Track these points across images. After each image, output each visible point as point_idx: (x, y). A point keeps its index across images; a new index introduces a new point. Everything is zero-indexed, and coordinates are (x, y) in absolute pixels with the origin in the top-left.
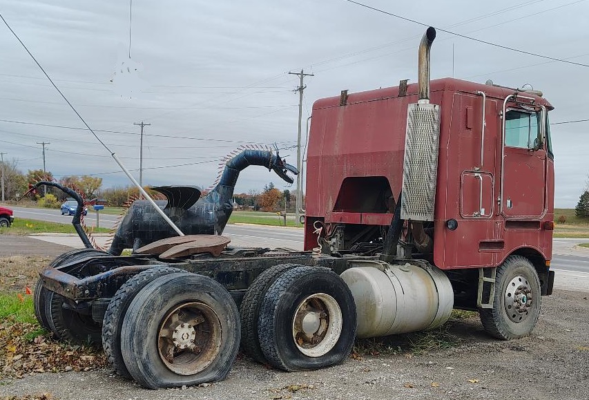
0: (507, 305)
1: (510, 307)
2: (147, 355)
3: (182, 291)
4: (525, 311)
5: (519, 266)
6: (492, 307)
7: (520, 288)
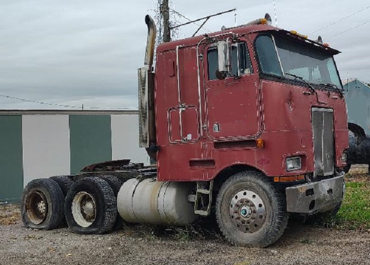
1: (232, 217)
4: (248, 223)
5: (243, 181)
6: (205, 213)
7: (242, 201)
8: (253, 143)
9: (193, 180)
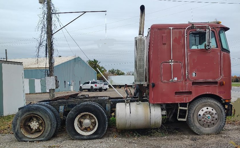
0: (199, 119)
1: (200, 120)
2: (17, 131)
3: (29, 111)
4: (210, 123)
5: (206, 102)
6: (185, 120)
7: (206, 112)
8: (216, 83)
9: (177, 102)
